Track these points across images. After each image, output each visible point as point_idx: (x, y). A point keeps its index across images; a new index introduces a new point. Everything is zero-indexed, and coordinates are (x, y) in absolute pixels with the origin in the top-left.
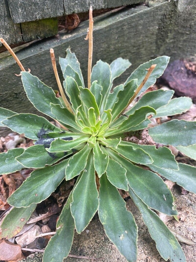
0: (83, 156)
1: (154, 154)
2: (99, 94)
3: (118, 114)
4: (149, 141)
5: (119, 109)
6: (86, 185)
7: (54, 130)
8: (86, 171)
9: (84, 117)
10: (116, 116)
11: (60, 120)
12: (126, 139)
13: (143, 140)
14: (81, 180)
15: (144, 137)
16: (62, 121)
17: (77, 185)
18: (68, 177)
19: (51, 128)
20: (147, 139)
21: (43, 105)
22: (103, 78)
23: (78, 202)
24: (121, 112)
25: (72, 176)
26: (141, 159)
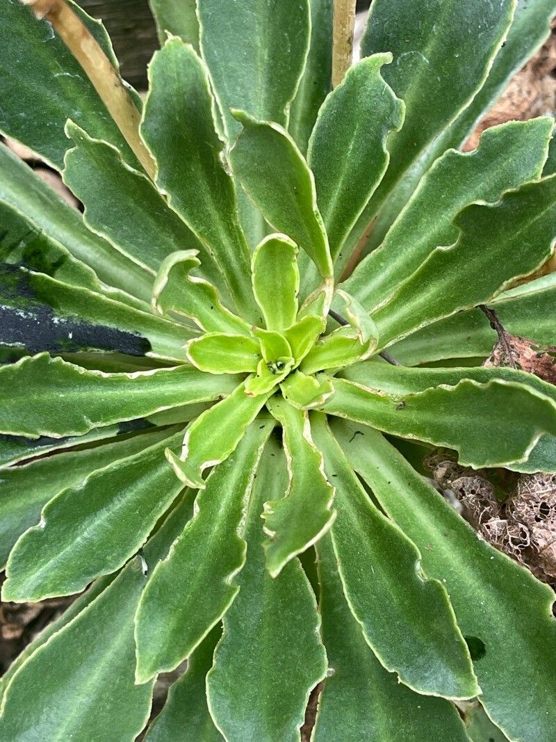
0: (152, 485)
1: (524, 636)
2: (377, 144)
3: (437, 315)
4: (542, 543)
5: (448, 289)
6: (107, 647)
7: (58, 272)
8: (145, 568)
9: (237, 254)
10: (420, 320)
11: (100, 229)
12: (435, 465)
13: (512, 524)
14: (89, 613)
15: (522, 509)
16: (113, 236)
17: (55, 635)
18: (16, 583)
19: (41, 259)
20: (535, 530)
21: (37, 99)
22: (458, 26)
23: (28, 728)
24: (455, 312)
25: (39, 586)
26: (421, 652)
